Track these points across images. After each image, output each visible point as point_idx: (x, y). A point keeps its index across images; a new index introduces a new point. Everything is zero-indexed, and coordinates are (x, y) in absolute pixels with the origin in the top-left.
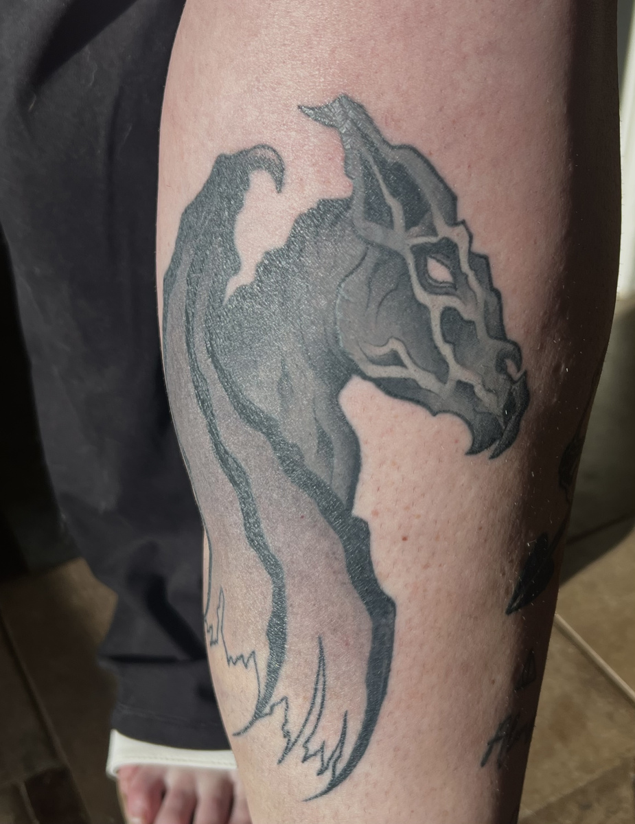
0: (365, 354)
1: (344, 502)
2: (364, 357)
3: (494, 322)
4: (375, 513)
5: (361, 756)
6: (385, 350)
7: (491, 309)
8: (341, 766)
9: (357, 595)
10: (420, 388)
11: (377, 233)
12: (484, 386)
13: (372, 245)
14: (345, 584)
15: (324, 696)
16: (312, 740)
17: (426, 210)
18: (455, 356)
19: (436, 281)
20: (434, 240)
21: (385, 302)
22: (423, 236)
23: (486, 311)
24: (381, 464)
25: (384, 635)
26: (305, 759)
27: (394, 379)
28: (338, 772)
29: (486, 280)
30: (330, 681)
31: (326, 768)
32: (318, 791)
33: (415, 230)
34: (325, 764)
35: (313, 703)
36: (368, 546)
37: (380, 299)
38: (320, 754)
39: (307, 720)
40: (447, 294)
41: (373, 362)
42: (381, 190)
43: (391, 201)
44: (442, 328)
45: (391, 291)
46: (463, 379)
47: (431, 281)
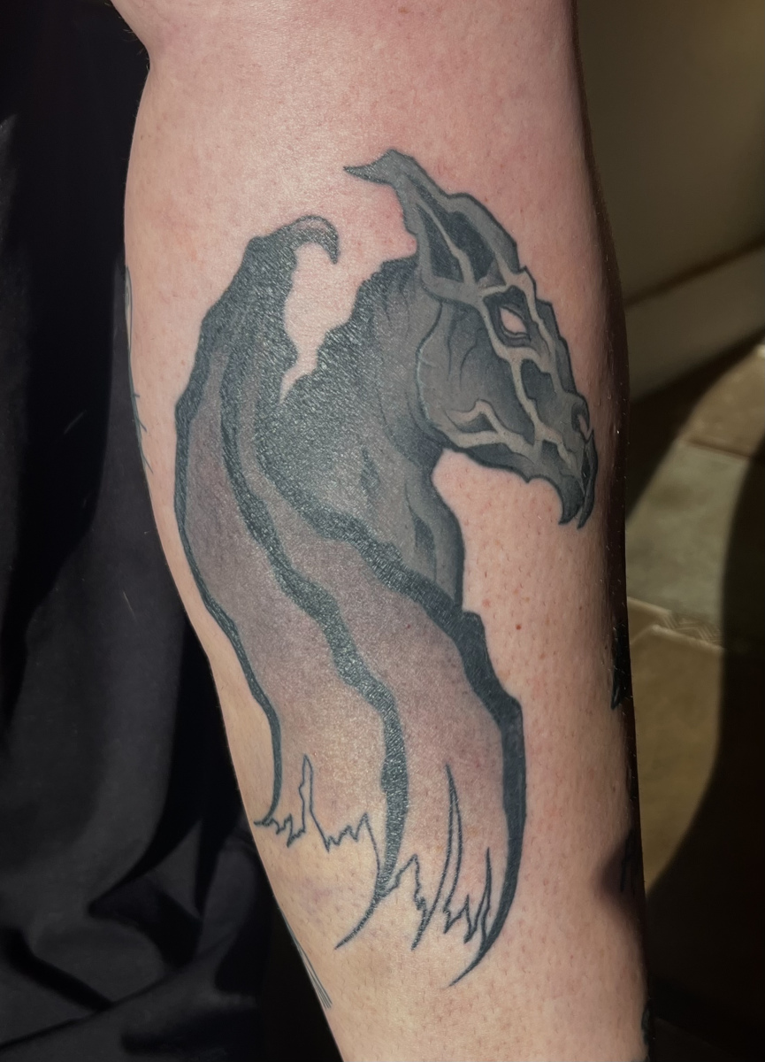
0: (453, 423)
1: (453, 598)
2: (453, 426)
3: (566, 375)
4: (487, 603)
5: (511, 901)
6: (472, 415)
7: (562, 359)
8: (490, 921)
9: (481, 703)
10: (512, 453)
11: (448, 288)
12: (565, 445)
13: (445, 302)
14: (466, 693)
15: (460, 838)
16: (453, 899)
17: (491, 258)
18: (538, 414)
19: (511, 332)
20: (502, 289)
21: (467, 362)
22: (493, 286)
23: (558, 362)
24: (484, 545)
25: (514, 745)
26: (447, 928)
27: (487, 446)
28: (488, 930)
29: (554, 328)
30: (465, 817)
31: (475, 929)
32: (468, 964)
33: (485, 280)
34: (473, 924)
35: (449, 852)
36: (484, 643)
37: (461, 359)
38: (464, 914)
39: (444, 875)
40: (523, 345)
41: (463, 430)
42: (445, 242)
43: (456, 252)
44: (523, 383)
45: (471, 348)
46: (548, 439)
47: (507, 333)
